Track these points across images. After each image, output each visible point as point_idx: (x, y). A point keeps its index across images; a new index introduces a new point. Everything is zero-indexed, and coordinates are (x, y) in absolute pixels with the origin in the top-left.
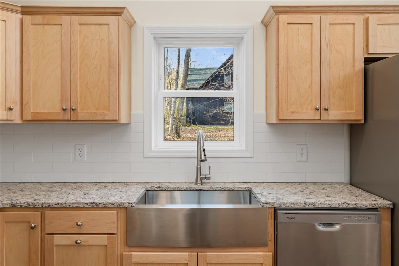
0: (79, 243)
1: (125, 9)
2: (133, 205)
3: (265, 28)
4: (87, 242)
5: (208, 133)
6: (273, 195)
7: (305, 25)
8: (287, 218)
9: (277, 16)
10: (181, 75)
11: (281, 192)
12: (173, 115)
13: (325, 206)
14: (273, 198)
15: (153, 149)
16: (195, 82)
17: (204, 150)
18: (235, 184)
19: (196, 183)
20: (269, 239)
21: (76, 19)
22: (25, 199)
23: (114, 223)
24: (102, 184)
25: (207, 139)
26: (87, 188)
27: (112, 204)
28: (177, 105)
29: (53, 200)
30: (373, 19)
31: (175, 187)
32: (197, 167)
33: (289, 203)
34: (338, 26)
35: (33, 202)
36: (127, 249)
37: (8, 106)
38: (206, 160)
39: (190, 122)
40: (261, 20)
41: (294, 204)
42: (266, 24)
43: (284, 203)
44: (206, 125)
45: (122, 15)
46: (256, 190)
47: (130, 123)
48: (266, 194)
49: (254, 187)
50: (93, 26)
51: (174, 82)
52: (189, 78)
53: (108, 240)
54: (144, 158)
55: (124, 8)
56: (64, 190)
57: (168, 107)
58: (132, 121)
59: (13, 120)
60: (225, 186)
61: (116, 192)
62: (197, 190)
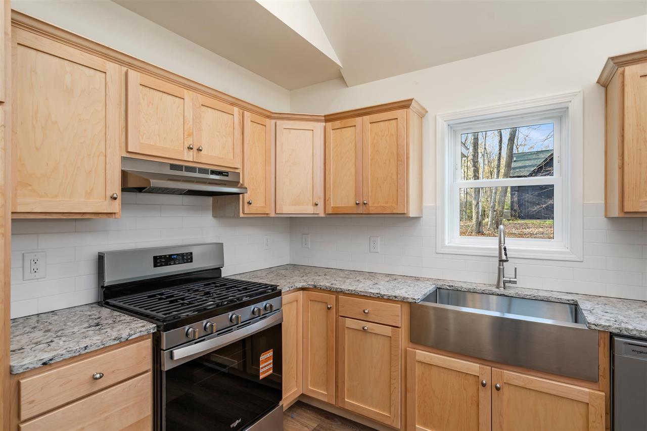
0: (366, 330)
1: (413, 101)
2: (417, 302)
3: (603, 89)
4: (373, 330)
5: (540, 229)
6: (611, 316)
8: (633, 351)
9: (621, 70)
10: (503, 162)
11: (627, 313)
12: (493, 207)
14: (609, 318)
15: (446, 244)
16: (523, 169)
17: (505, 249)
18: (553, 293)
19: (498, 286)
20: (601, 373)
21: (367, 118)
22: (324, 283)
23: (398, 316)
24: (393, 277)
25: (538, 235)
26: (378, 278)
27: (395, 297)
28: (498, 197)
29: (346, 286)
31: (470, 288)
32: (499, 269)
33: (637, 330)
35: (330, 285)
36: (411, 345)
37: (314, 202)
38: (508, 261)
39: (515, 216)
40: (596, 81)
42: (604, 83)
43: (627, 329)
44: (538, 219)
45: (411, 107)
46: (584, 306)
47: (422, 217)
48: (599, 312)
49: (581, 301)
50: (382, 123)
51: (495, 170)
52: (513, 165)
53: (392, 332)
54: (437, 253)
55: (411, 100)
56: (358, 278)
57: (489, 199)
58: (423, 215)
59: (318, 214)
60: (536, 295)
61: (404, 285)
62: (498, 295)
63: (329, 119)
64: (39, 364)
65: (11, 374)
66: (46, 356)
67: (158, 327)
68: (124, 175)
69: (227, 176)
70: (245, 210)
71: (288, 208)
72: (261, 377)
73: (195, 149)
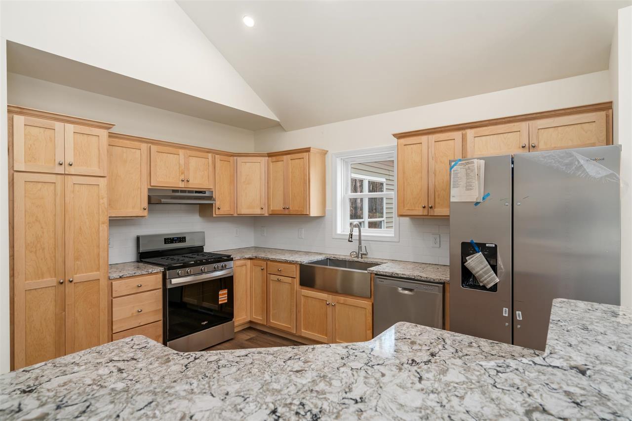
0: (279, 280)
2: (303, 263)
4: (282, 280)
7: (417, 145)
13: (405, 277)
15: (338, 232)
20: (372, 294)
23: (295, 272)
27: (293, 261)
30: (470, 133)
32: (359, 247)
34: (441, 142)
35: (263, 256)
36: (300, 287)
37: (261, 207)
41: (386, 272)
43: (379, 271)
50: (296, 160)
53: (292, 281)
54: (333, 238)
55: (310, 148)
58: (326, 215)
59: (264, 214)
63: (270, 155)
64: (118, 277)
65: (109, 279)
66: (121, 275)
67: (165, 269)
68: (149, 197)
69: (205, 193)
70: (216, 213)
71: (244, 210)
72: (220, 303)
73: (185, 181)
